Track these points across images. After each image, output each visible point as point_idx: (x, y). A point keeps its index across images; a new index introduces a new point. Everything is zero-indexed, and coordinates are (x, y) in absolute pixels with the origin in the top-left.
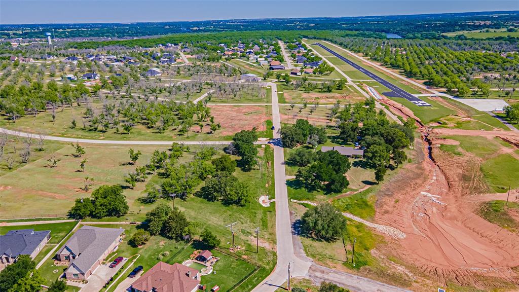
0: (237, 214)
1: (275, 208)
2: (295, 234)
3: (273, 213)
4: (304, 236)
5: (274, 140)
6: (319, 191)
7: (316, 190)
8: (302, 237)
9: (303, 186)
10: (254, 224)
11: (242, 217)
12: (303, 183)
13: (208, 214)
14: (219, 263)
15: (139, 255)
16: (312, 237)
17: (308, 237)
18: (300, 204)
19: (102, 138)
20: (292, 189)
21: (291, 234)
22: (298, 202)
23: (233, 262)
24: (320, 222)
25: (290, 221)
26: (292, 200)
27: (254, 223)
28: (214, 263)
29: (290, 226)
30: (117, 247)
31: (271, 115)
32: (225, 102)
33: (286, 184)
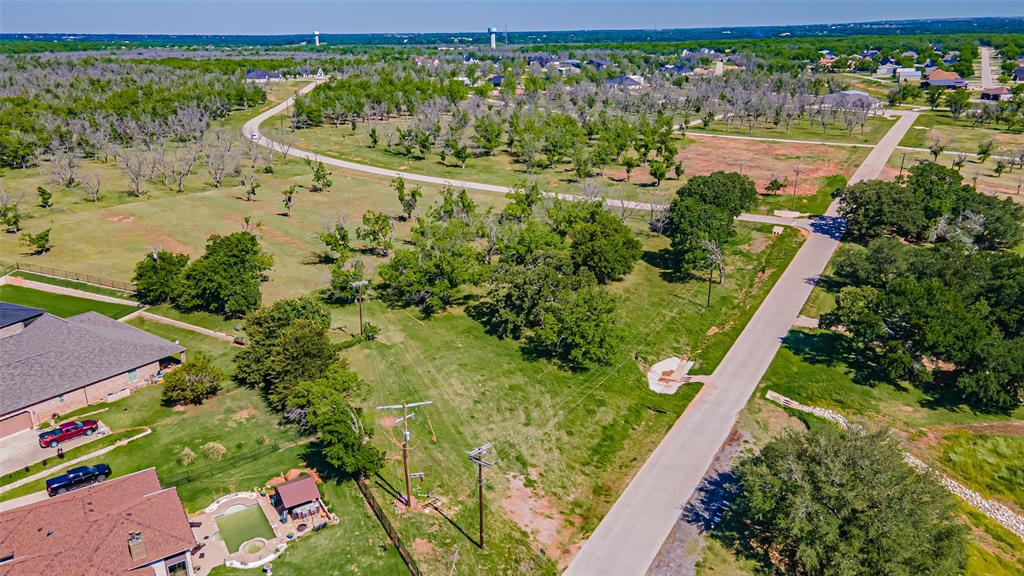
0: (534, 391)
1: (684, 407)
2: (697, 518)
3: (665, 419)
4: (728, 543)
5: (822, 218)
6: (905, 390)
7: (891, 382)
8: (717, 544)
9: (845, 360)
10: (566, 438)
11: (547, 401)
12: (850, 350)
13: (454, 367)
14: (323, 540)
15: (150, 431)
16: (765, 559)
17: (746, 552)
18: (792, 412)
19: (403, 168)
20: (797, 358)
21: (679, 512)
22: (795, 405)
23: (367, 551)
24: (802, 504)
25: (710, 460)
26: (770, 394)
27: (570, 433)
28: (308, 530)
29: (697, 483)
30: (127, 393)
31: (857, 166)
32: (744, 134)
33: (784, 340)
